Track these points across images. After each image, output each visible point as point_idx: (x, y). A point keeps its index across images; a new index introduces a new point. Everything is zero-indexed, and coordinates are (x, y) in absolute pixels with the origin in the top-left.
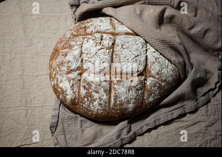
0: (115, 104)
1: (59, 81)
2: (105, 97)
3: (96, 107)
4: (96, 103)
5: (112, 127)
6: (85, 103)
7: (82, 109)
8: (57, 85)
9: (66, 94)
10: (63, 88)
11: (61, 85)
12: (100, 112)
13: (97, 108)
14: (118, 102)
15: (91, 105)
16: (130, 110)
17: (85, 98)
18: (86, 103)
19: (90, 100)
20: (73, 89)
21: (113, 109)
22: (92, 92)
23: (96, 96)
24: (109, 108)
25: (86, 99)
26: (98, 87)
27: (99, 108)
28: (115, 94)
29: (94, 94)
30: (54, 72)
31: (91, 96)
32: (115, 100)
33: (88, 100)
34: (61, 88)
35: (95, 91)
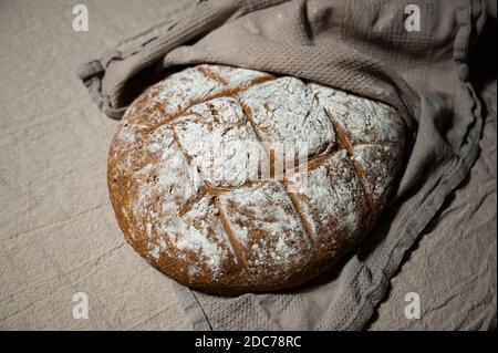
0: (320, 230)
1: (172, 237)
2: (293, 223)
3: (284, 253)
4: (281, 244)
5: (331, 285)
6: (257, 255)
7: (256, 273)
8: (172, 249)
9: (205, 258)
10: (191, 246)
11: (180, 245)
12: (297, 260)
13: (287, 255)
14: (325, 222)
15: (273, 254)
17: (252, 244)
18: (261, 255)
19: (265, 243)
20: (216, 240)
21: (321, 241)
22: (260, 225)
23: (274, 228)
24: (312, 242)
25: (255, 246)
26: (270, 209)
27: (292, 251)
28: (310, 206)
29: (267, 226)
30: (149, 226)
31: (264, 234)
32: (317, 219)
33: (261, 246)
34: (185, 252)
35: (266, 220)
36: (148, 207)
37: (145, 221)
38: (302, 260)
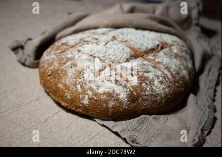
0: (173, 77)
1: (95, 88)
2: (159, 73)
3: (159, 88)
4: (156, 83)
6: (146, 89)
7: (148, 99)
8: (96, 94)
9: (118, 95)
10: (107, 90)
11: (101, 91)
12: (167, 90)
13: (161, 88)
14: (174, 72)
15: (154, 88)
16: (187, 77)
17: (142, 83)
18: (148, 89)
19: (148, 82)
20: (121, 85)
21: (175, 82)
22: (143, 74)
23: (150, 75)
24: (171, 82)
25: (144, 84)
26: (145, 67)
27: (163, 86)
28: (164, 66)
29: (146, 75)
30: (79, 86)
31: (146, 78)
32: (169, 71)
33: (146, 84)
34: (104, 94)
35: (145, 72)
36: (75, 78)
37: (75, 85)
38: (169, 91)
